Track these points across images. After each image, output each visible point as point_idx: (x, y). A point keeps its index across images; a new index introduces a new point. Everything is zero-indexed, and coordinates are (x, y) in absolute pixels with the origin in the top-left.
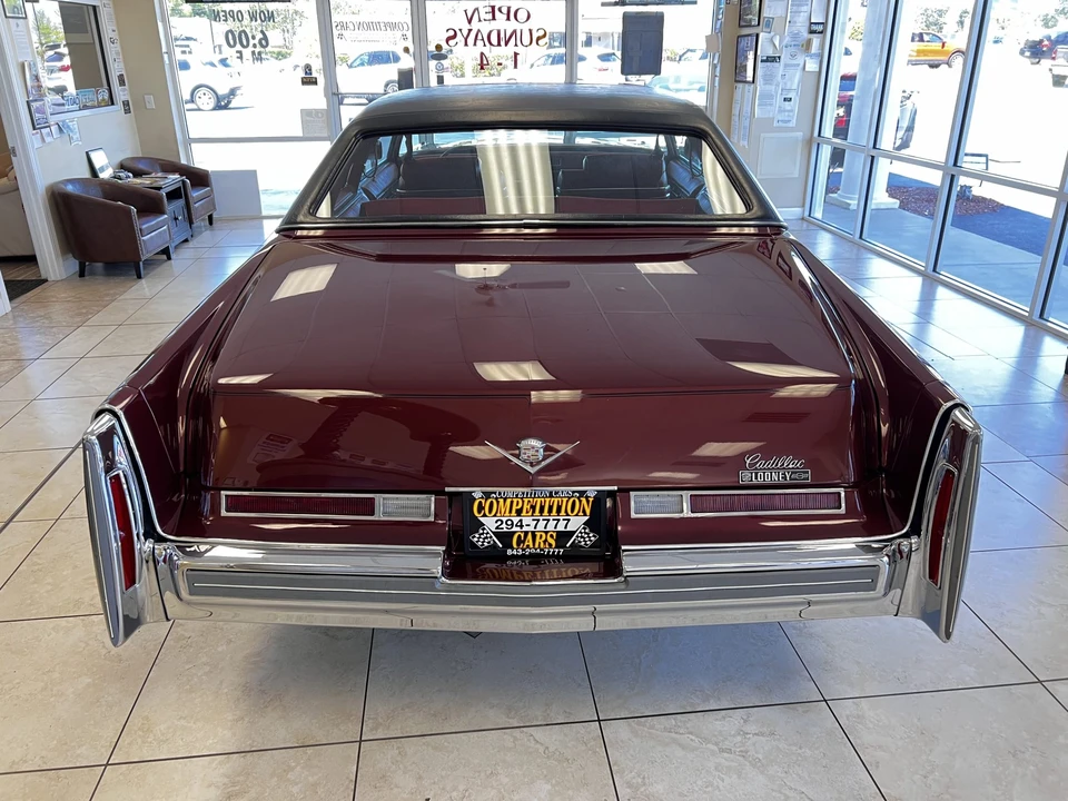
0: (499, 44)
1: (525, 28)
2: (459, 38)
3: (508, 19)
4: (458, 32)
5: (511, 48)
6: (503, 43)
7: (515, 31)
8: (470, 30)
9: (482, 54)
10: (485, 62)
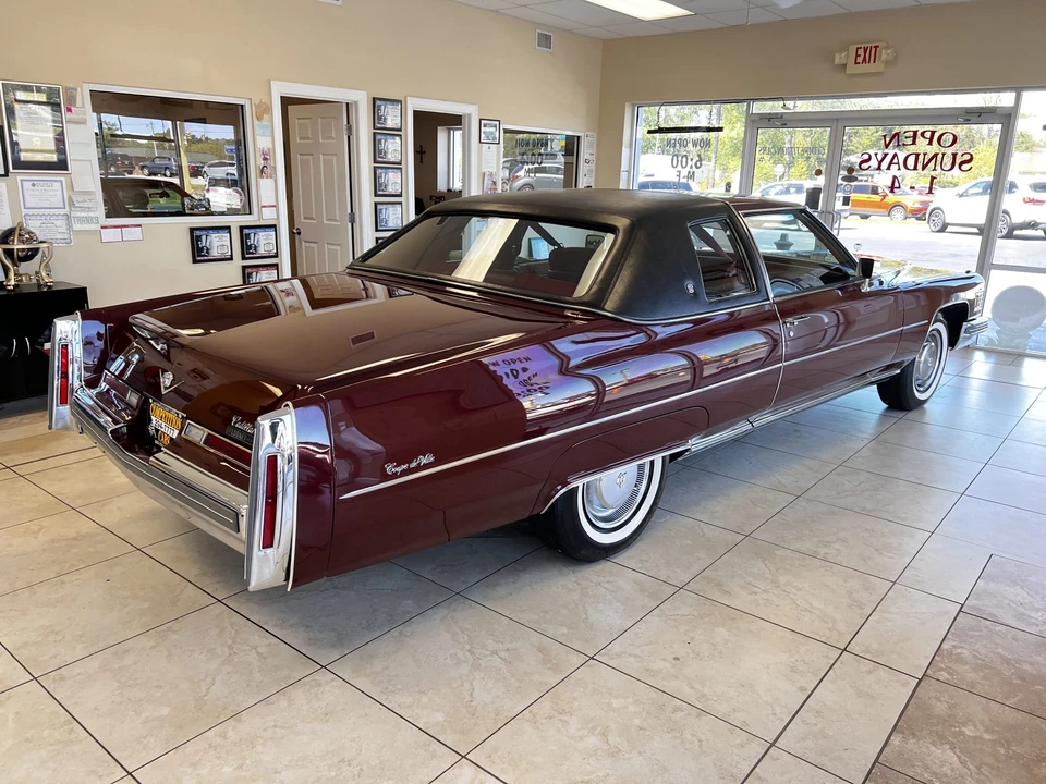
0: (915, 168)
1: (949, 151)
2: (874, 163)
3: (930, 143)
4: (873, 157)
5: (929, 171)
6: (920, 166)
7: (936, 155)
8: (886, 155)
9: (895, 177)
10: (896, 185)
